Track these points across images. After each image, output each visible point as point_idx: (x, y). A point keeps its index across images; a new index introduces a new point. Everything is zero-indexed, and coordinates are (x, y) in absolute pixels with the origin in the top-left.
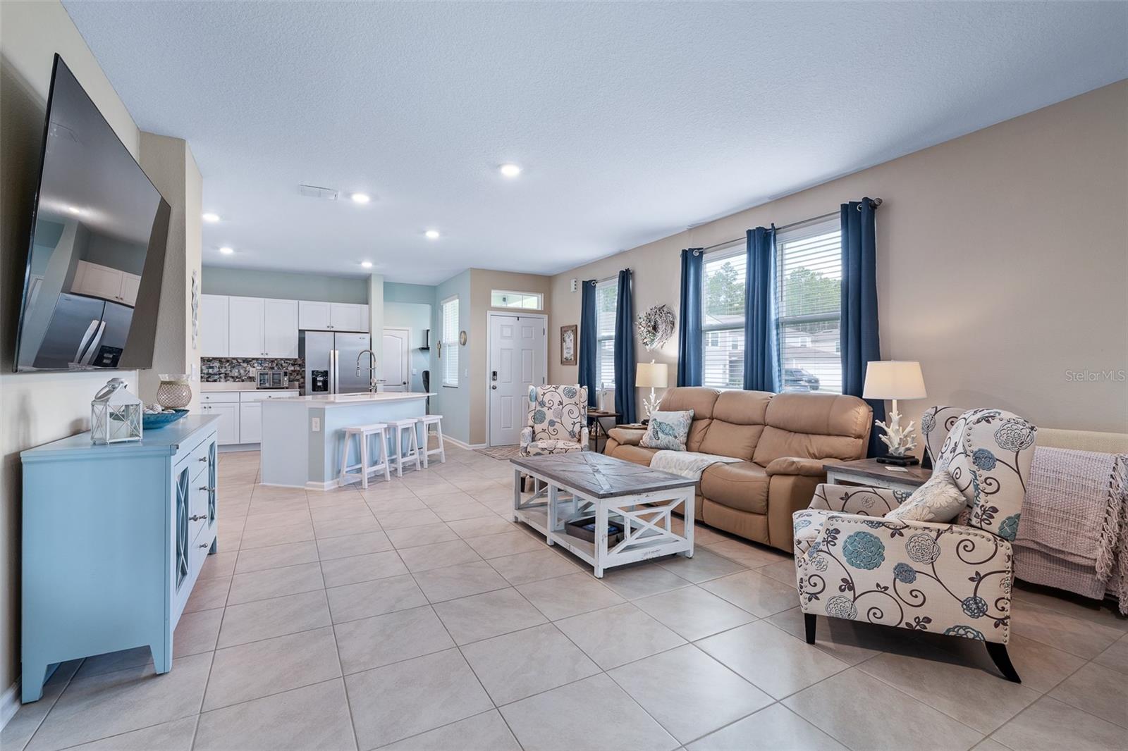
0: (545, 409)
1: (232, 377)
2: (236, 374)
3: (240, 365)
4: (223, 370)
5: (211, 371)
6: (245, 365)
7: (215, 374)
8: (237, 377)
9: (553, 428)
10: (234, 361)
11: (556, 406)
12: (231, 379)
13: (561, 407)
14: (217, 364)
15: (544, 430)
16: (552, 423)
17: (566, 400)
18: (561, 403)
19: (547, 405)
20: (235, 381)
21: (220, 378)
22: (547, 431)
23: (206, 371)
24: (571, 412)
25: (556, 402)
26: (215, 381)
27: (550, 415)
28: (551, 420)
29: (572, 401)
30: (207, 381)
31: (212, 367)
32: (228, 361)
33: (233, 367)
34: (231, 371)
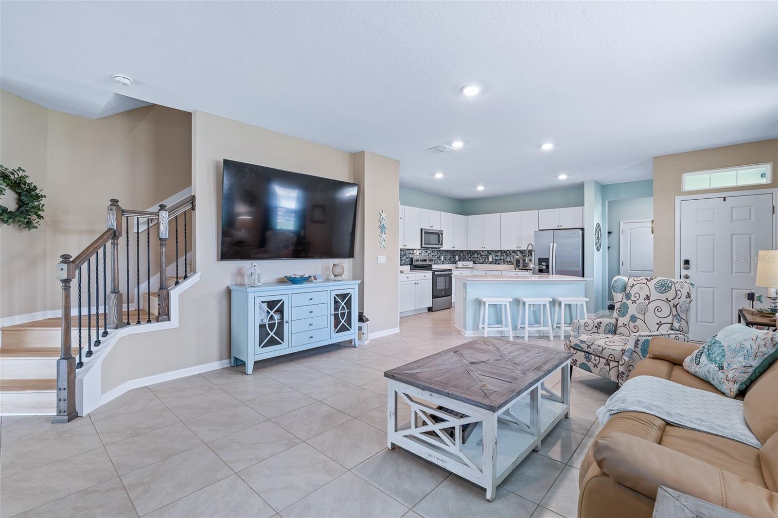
0: (629, 302)
1: (507, 262)
2: (509, 260)
3: (511, 254)
4: (502, 258)
5: (497, 258)
6: (513, 254)
7: (499, 260)
8: (509, 262)
9: (635, 324)
10: (508, 252)
11: (641, 300)
12: (506, 263)
13: (647, 301)
14: (500, 254)
15: (625, 325)
16: (633, 319)
17: (655, 295)
18: (648, 298)
19: (633, 298)
20: (508, 264)
21: (501, 262)
22: (627, 326)
23: (494, 258)
24: (658, 309)
25: (643, 296)
26: (499, 264)
27: (632, 310)
28: (633, 315)
29: (664, 296)
30: (495, 264)
31: (497, 256)
32: (505, 252)
33: (508, 256)
34: (506, 258)
